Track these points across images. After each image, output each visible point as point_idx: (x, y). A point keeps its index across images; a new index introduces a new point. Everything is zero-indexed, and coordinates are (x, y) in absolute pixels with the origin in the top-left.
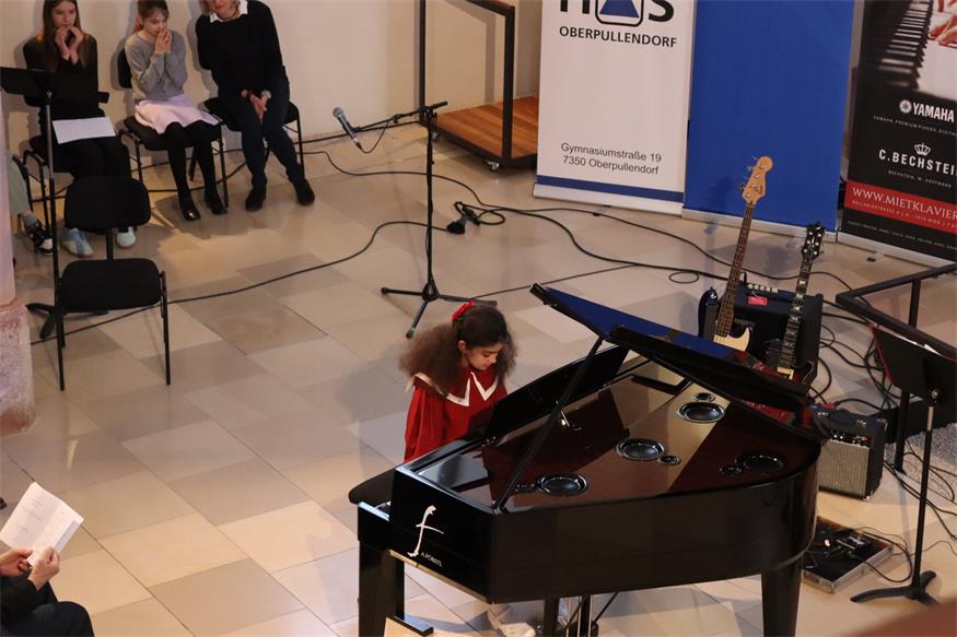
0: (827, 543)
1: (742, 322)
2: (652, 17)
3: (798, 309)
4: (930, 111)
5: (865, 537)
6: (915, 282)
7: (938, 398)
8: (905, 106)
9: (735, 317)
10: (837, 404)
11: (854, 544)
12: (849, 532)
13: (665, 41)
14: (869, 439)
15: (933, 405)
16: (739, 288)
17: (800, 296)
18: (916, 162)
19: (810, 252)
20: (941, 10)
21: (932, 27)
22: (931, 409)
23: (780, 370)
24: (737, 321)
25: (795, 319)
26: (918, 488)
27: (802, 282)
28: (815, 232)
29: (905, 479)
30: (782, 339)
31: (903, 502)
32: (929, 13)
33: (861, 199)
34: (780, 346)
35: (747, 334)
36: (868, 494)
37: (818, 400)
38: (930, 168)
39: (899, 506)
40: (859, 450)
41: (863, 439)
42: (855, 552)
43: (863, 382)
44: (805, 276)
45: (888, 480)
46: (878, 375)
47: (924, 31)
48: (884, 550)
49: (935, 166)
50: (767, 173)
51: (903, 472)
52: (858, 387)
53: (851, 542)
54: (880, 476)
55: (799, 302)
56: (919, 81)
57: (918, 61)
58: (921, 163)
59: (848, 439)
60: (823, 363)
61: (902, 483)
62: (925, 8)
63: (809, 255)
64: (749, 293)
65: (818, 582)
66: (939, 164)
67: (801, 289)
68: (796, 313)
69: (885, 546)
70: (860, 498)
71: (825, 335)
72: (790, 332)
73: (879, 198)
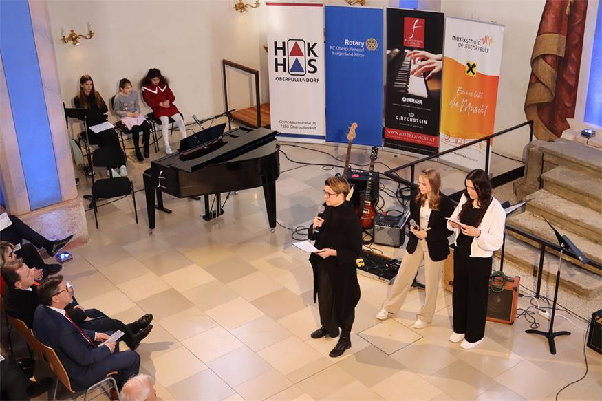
0: (387, 265)
2: (309, 72)
3: (370, 179)
4: (413, 101)
6: (412, 165)
8: (404, 99)
10: (387, 212)
12: (395, 260)
13: (315, 80)
16: (348, 171)
17: (371, 174)
20: (414, 63)
21: (412, 70)
23: (366, 202)
25: (370, 182)
27: (371, 169)
28: (375, 150)
30: (365, 190)
32: (410, 65)
33: (391, 134)
34: (365, 193)
36: (400, 245)
37: (380, 211)
40: (396, 229)
41: (398, 225)
43: (396, 203)
44: (372, 166)
47: (409, 71)
49: (416, 120)
50: (357, 130)
52: (394, 205)
53: (395, 265)
54: (405, 238)
55: (371, 177)
56: (409, 90)
57: (407, 82)
58: (411, 120)
59: (392, 226)
60: (381, 197)
62: (409, 63)
63: (373, 158)
64: (352, 173)
65: (384, 280)
66: (418, 120)
67: (371, 171)
68: (370, 181)
70: (398, 247)
71: (381, 186)
72: (368, 187)
73: (397, 133)
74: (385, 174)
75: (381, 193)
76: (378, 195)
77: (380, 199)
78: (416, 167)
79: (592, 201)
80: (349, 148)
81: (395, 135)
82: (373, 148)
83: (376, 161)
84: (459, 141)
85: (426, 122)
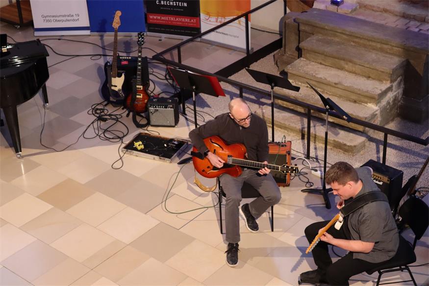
0: (165, 145)
1: (121, 71)
3: (140, 64)
5: (178, 141)
6: (178, 47)
7: (195, 89)
9: (118, 70)
10: (159, 94)
11: (175, 144)
12: (172, 140)
14: (173, 106)
15: (194, 91)
16: (118, 59)
17: (140, 59)
18: (170, 3)
19: (140, 43)
22: (194, 93)
23: (137, 87)
24: (119, 71)
25: (140, 68)
26: (193, 120)
27: (140, 54)
28: (140, 35)
29: (188, 117)
30: (136, 76)
31: (188, 125)
33: (153, 19)
34: (136, 78)
35: (123, 76)
36: (176, 124)
37: (152, 94)
38: (175, 5)
39: (187, 127)
40: (170, 110)
41: (171, 106)
42: (175, 147)
43: (166, 85)
44: (140, 52)
45: (182, 119)
46: (171, 81)
48: (185, 144)
49: (176, 4)
50: (120, 17)
51: (186, 115)
52: (165, 87)
53: (174, 144)
54: (179, 117)
55: (140, 62)
58: (171, 3)
59: (166, 107)
60: (151, 80)
61: (186, 119)
63: (140, 44)
64: (121, 60)
65: (164, 159)
66: (177, 3)
67: (140, 57)
68: (140, 66)
69: (185, 142)
70: (173, 127)
71: (150, 70)
72: (138, 73)
73: (159, 18)
74: (154, 58)
75: (151, 77)
76: (148, 80)
77: (151, 82)
78: (182, 49)
79: (347, 64)
80: (116, 36)
81: (157, 19)
82: (139, 34)
83: (143, 46)
84: (219, 20)
85: (185, 5)
